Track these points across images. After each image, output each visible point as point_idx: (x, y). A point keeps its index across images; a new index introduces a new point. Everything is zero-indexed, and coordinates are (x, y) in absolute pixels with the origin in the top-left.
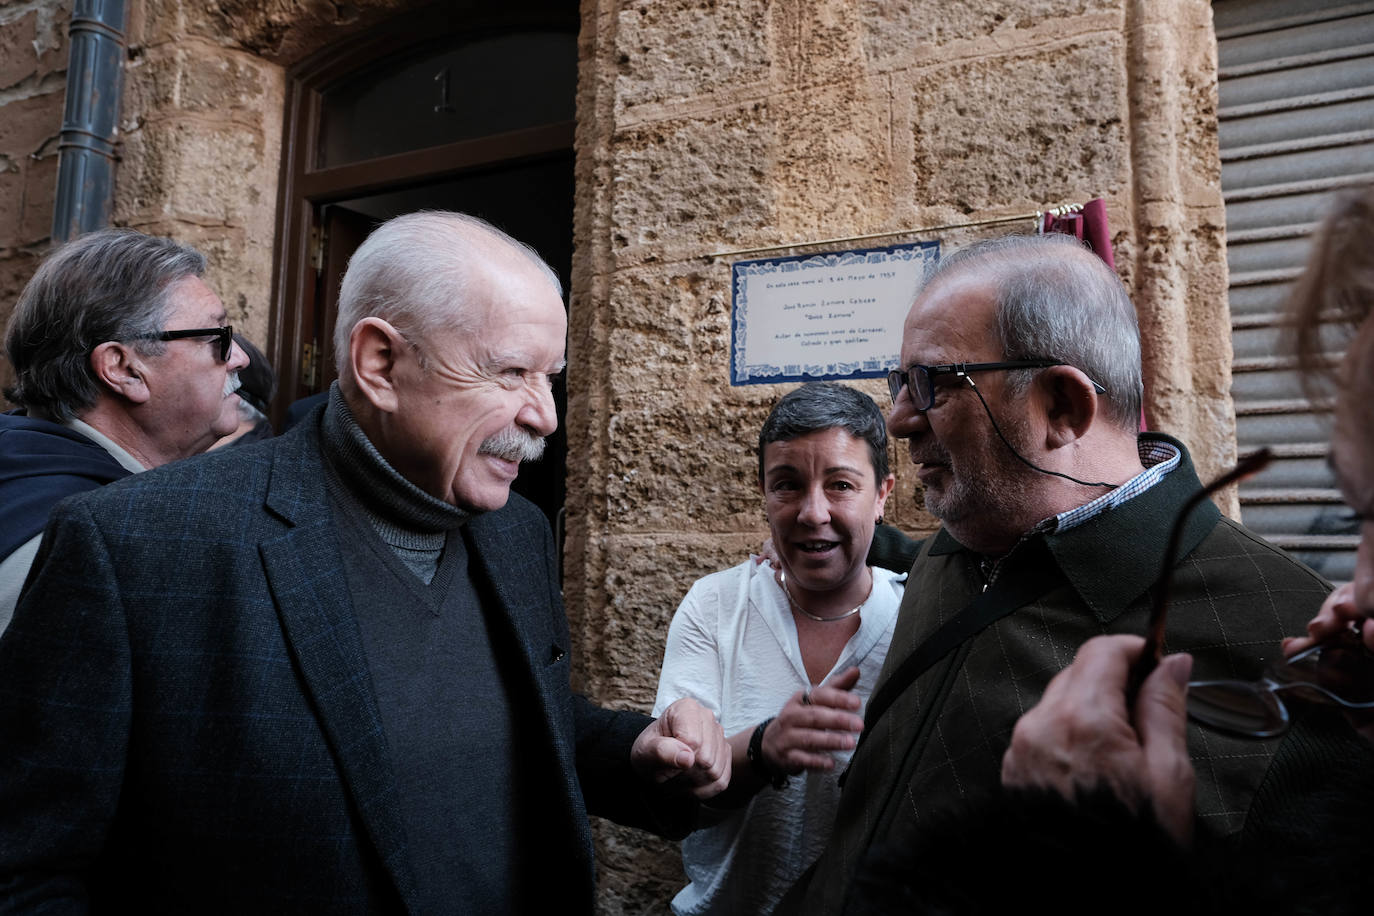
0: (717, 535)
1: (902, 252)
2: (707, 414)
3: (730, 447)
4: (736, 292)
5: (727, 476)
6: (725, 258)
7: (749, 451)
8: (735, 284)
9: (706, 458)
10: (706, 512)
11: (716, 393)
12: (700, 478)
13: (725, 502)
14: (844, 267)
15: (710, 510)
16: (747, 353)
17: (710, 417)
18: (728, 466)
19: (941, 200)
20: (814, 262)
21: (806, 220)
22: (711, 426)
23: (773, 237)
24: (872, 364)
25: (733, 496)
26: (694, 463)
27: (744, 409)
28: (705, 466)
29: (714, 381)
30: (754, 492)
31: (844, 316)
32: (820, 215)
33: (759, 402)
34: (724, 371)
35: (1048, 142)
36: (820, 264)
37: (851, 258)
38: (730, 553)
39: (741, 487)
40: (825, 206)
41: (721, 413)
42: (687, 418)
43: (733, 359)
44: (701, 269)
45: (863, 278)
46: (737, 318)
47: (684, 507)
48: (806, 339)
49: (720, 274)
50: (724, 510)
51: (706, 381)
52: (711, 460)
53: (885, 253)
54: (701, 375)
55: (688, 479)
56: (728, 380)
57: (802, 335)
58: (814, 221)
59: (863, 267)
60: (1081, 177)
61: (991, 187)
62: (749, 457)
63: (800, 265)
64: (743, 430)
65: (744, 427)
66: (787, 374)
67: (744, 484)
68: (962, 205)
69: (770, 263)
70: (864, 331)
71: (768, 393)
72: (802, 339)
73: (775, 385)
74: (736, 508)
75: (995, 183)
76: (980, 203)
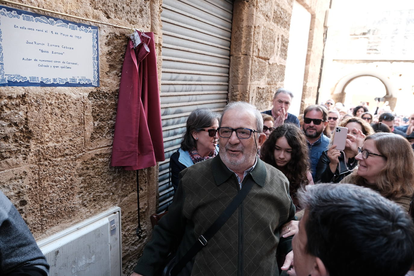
1: (84, 28)
7: (10, 124)
14: (58, 27)
19: (100, 9)
20: (42, 19)
24: (73, 79)
25: (4, 150)
27: (6, 100)
30: (15, 146)
31: (59, 54)
33: (15, 96)
36: (45, 21)
37: (61, 24)
38: (5, 181)
39: (7, 145)
45: (68, 36)
48: (41, 63)
53: (77, 26)
57: (38, 60)
59: (67, 30)
60: (140, 17)
61: (115, 9)
62: (11, 128)
63: (34, 19)
64: (5, 112)
65: (6, 111)
66: (32, 82)
67: (9, 143)
68: (106, 13)
69: (16, 12)
70: (69, 63)
71: (21, 91)
72: (38, 62)
73: (24, 87)
74: (5, 156)
75: (116, 8)
76: (112, 15)
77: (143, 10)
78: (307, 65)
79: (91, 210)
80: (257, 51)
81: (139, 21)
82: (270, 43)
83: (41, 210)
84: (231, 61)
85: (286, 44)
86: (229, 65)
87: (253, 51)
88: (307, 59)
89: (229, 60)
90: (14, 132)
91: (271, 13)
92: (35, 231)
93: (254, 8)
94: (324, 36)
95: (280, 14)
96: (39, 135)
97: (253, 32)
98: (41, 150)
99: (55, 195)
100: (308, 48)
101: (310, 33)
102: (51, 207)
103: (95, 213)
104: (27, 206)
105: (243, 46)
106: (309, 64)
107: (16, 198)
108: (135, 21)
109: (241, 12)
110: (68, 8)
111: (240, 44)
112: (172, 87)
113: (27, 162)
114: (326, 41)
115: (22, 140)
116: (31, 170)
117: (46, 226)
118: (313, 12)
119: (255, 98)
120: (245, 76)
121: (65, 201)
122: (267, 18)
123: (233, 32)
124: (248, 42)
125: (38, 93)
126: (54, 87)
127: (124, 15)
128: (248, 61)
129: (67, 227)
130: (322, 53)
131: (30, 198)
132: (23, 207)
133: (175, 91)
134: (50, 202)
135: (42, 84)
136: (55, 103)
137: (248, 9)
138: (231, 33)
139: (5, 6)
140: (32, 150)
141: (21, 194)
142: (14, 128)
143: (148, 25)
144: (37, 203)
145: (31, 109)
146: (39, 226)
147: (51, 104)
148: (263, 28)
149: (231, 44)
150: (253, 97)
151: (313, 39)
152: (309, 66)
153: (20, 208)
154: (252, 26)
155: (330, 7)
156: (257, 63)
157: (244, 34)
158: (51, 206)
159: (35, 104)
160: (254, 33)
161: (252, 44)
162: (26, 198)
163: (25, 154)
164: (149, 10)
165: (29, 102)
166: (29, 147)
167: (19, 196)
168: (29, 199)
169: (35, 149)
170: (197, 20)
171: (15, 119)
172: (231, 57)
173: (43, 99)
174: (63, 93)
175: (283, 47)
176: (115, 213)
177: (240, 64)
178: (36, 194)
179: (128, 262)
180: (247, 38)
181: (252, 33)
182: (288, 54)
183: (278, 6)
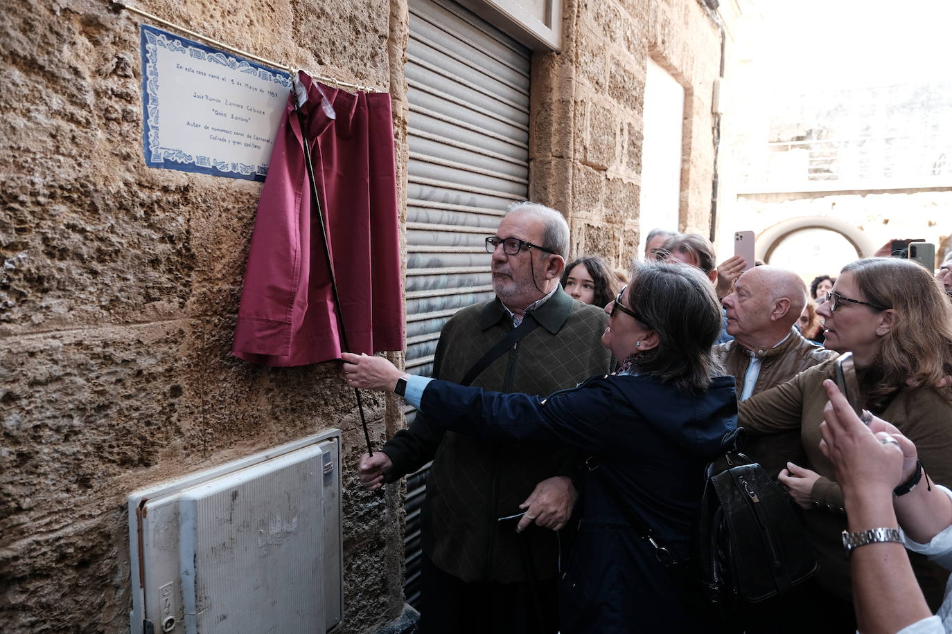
0: (133, 326)
1: (282, 79)
2: (118, 192)
3: (145, 232)
4: (146, 61)
5: (142, 264)
6: (131, 14)
7: (163, 238)
8: (145, 51)
9: (120, 243)
10: (122, 302)
11: (128, 170)
12: (112, 264)
13: (142, 291)
14: (242, 74)
15: (125, 300)
16: (160, 133)
17: (123, 197)
18: (144, 252)
19: (307, 46)
20: (218, 58)
21: (212, 12)
22: (121, 207)
23: (182, 14)
24: (263, 169)
25: (151, 285)
26: (103, 248)
27: (159, 193)
28: (117, 252)
29: (127, 157)
30: (169, 279)
31: (243, 120)
32: (223, 12)
33: (173, 188)
34: (137, 148)
35: (358, 33)
36: (223, 62)
37: (247, 68)
39: (157, 275)
40: (227, 7)
41: (134, 195)
42: (95, 195)
43: (146, 137)
44: (105, 16)
45: (256, 89)
46: (149, 91)
47: (94, 299)
48: (215, 134)
49: (127, 30)
50: (140, 299)
51: (117, 155)
52: (125, 246)
53: (270, 73)
54: (109, 147)
55: (99, 267)
56: (143, 160)
57: (210, 128)
58: (218, 14)
59: (255, 79)
60: (371, 67)
61: (332, 50)
62: (164, 244)
63: (206, 55)
64: (157, 215)
65: (158, 212)
66: (199, 165)
67: (159, 272)
68: (317, 56)
69: (180, 42)
70: (257, 139)
71: (183, 180)
72: (210, 132)
73: (188, 173)
74: (153, 297)
75: (333, 48)
76: (327, 60)
77: (376, 54)
78: (684, 190)
79: (288, 429)
80: (581, 149)
81: (371, 73)
82: (606, 136)
83: (204, 411)
84: (532, 170)
85: (638, 143)
86: (528, 179)
87: (575, 150)
88: (682, 179)
89: (528, 168)
90: (169, 252)
91: (605, 77)
92: (193, 452)
93: (572, 65)
94: (713, 133)
95: (622, 81)
96: (205, 263)
97: (573, 113)
98: (209, 293)
99: (228, 385)
100: (683, 155)
101: (684, 125)
102: (221, 409)
103: (293, 435)
104: (182, 398)
105: (554, 139)
106: (688, 188)
107: (165, 379)
108: (364, 73)
109: (547, 73)
110: (259, 42)
111: (549, 135)
112: (422, 212)
113: (185, 313)
114: (718, 143)
115: (178, 271)
116: (192, 330)
117: (211, 446)
118: (687, 82)
119: (584, 246)
120: (561, 199)
121: (244, 400)
122: (597, 87)
123: (531, 113)
124: (564, 133)
125: (207, 187)
126: (232, 179)
127: (346, 61)
128: (566, 169)
129: (246, 454)
130: (713, 167)
131: (187, 384)
132: (175, 400)
133: (428, 222)
134: (220, 398)
135: (215, 172)
136: (234, 208)
137: (560, 69)
138: (529, 115)
139: (164, 30)
140: (194, 292)
141: (173, 373)
142: (169, 246)
143: (385, 83)
144: (199, 395)
145: (197, 214)
146: (200, 441)
147: (227, 210)
148: (592, 106)
149: (529, 137)
150: (580, 244)
151: (691, 137)
152: (688, 193)
153: (172, 401)
154: (571, 100)
155: (721, 75)
156: (583, 176)
157: (555, 115)
158: (222, 406)
159: (203, 205)
160: (575, 114)
161: (572, 135)
162: (181, 381)
163: (182, 298)
164: (387, 54)
165: (194, 200)
166: (190, 285)
167: (170, 377)
168: (186, 386)
169: (199, 291)
170: (465, 85)
171: (172, 228)
172: (532, 164)
173: (215, 199)
174: (246, 192)
175: (632, 148)
176: (330, 439)
177: (550, 175)
178: (198, 379)
179: (352, 556)
180: (561, 123)
181: (571, 114)
182: (643, 163)
183: (618, 64)
